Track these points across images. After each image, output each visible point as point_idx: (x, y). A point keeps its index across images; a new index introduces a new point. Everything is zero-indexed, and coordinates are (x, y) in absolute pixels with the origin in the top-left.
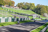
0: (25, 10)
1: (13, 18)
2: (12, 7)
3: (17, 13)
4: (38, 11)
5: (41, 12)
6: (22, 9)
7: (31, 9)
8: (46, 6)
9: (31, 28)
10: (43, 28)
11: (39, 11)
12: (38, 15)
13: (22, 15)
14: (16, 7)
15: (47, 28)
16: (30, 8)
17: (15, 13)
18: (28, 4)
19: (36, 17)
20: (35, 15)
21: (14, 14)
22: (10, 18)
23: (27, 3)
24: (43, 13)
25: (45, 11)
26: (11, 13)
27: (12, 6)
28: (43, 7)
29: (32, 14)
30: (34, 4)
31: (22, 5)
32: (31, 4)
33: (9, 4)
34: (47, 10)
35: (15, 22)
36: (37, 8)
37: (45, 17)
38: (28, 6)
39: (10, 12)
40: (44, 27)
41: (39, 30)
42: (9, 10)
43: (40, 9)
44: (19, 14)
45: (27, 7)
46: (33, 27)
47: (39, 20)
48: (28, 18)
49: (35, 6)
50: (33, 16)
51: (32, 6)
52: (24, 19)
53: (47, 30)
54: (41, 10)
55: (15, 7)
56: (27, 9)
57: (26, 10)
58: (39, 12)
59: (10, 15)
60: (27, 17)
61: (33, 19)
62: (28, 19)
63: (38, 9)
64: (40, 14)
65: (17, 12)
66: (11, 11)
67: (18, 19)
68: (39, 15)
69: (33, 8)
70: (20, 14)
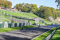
0: (24, 13)
1: (10, 23)
2: (9, 10)
3: (15, 17)
4: (41, 14)
5: (45, 15)
6: (21, 12)
7: (32, 12)
8: (51, 8)
9: (33, 36)
10: (47, 35)
11: (43, 14)
12: (41, 19)
13: (21, 19)
14: (14, 9)
15: (53, 35)
16: (31, 10)
17: (13, 16)
18: (29, 5)
19: (38, 22)
20: (38, 18)
21: (11, 18)
22: (6, 23)
23: (27, 4)
24: (47, 16)
25: (50, 14)
26: (7, 17)
27: (9, 8)
28: (47, 9)
29: (34, 18)
30: (36, 5)
31: (21, 6)
32: (33, 6)
33: (5, 5)
34: (52, 13)
35: (12, 28)
36: (40, 10)
37: (50, 21)
38: (29, 8)
39: (6, 15)
40: (49, 34)
41: (42, 37)
42: (4, 13)
43: (43, 11)
44: (17, 18)
45: (27, 9)
46: (35, 34)
47: (43, 25)
48: (29, 22)
49: (37, 8)
50: (35, 20)
51: (34, 7)
52: (24, 24)
53: (53, 38)
54: (45, 12)
55: (12, 8)
56: (28, 11)
57: (26, 13)
58: (42, 16)
59: (7, 19)
60: (27, 21)
61: (35, 24)
62: (29, 24)
63: (42, 11)
64: (43, 17)
65: (15, 15)
66: (8, 15)
67: (16, 25)
68: (43, 20)
69: (35, 10)
70: (19, 17)
